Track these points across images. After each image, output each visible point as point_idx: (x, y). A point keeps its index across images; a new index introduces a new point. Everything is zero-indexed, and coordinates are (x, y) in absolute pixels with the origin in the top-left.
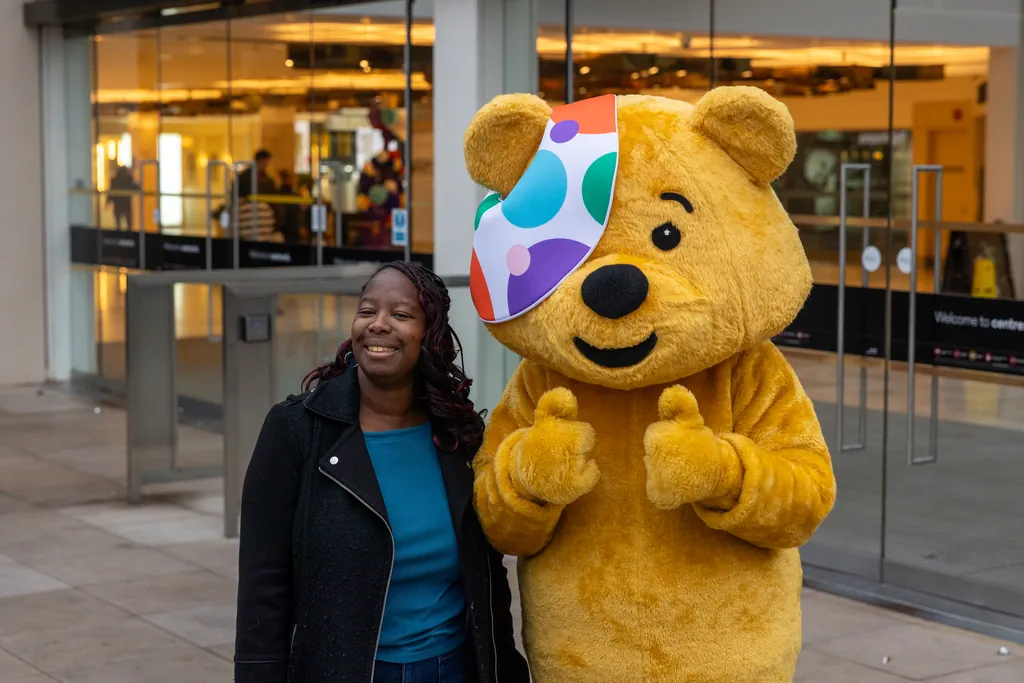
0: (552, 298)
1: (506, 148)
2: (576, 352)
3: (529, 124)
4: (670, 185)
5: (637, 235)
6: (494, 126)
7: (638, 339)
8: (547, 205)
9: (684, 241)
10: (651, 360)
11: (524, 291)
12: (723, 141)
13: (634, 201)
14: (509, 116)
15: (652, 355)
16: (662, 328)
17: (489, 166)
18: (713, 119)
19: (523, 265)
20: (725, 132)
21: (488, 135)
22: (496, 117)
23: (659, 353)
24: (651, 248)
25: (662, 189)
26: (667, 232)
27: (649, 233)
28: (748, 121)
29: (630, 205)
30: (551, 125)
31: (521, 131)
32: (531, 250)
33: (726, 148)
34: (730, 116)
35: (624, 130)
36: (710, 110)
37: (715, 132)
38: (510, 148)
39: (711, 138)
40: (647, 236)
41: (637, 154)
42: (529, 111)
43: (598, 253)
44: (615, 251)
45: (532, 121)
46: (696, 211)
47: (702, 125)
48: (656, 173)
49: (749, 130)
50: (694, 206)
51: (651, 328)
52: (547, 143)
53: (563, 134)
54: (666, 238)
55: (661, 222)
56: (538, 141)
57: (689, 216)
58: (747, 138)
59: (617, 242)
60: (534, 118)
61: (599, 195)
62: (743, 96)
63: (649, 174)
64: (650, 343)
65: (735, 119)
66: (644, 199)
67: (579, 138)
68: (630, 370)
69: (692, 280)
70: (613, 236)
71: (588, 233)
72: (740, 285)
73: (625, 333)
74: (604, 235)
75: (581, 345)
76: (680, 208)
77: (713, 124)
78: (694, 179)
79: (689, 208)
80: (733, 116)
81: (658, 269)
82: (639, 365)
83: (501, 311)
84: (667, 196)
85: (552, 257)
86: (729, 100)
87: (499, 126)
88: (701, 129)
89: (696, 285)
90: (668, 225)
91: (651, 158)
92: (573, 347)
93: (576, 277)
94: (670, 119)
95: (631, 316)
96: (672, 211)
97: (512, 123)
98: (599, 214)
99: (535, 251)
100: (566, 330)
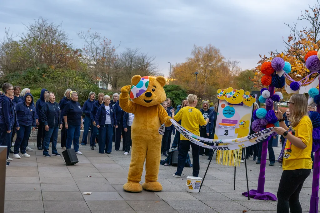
0: (141, 95)
3: (139, 78)
4: (154, 85)
5: (150, 89)
8: (141, 86)
9: (155, 92)
11: (138, 95)
15: (152, 102)
17: (134, 82)
19: (138, 92)
20: (159, 80)
21: (135, 79)
30: (141, 78)
33: (159, 82)
36: (158, 78)
38: (137, 80)
42: (139, 76)
43: (146, 91)
44: (148, 91)
49: (162, 81)
52: (141, 80)
53: (143, 79)
54: (153, 90)
57: (156, 88)
61: (147, 85)
63: (152, 84)
64: (152, 100)
65: (161, 79)
66: (151, 86)
68: (149, 103)
69: (156, 95)
70: (148, 89)
71: (146, 89)
73: (149, 99)
75: (145, 100)
78: (157, 85)
84: (154, 86)
86: (160, 77)
88: (157, 80)
90: (154, 89)
91: (152, 82)
92: (143, 100)
93: (144, 93)
94: (154, 79)
95: (150, 97)
96: (154, 88)
97: (137, 78)
98: (147, 87)
99: (139, 90)
100: (143, 98)
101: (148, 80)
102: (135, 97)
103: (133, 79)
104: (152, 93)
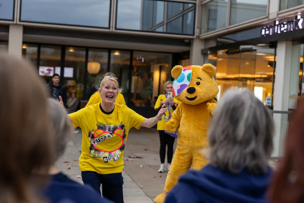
0: (183, 92)
1: (177, 72)
2: (186, 99)
4: (198, 77)
5: (194, 83)
7: (194, 97)
8: (182, 80)
9: (200, 84)
11: (179, 91)
14: (177, 68)
15: (196, 99)
17: (175, 75)
19: (179, 88)
20: (206, 70)
23: (197, 99)
24: (196, 85)
26: (198, 83)
28: (209, 68)
29: (193, 79)
30: (183, 69)
31: (179, 70)
32: (180, 86)
33: (206, 72)
35: (192, 70)
36: (204, 67)
39: (204, 71)
41: (194, 73)
42: (180, 67)
43: (189, 86)
44: (191, 85)
45: (181, 69)
48: (197, 75)
51: (196, 95)
52: (182, 72)
53: (184, 71)
54: (198, 84)
55: (197, 82)
58: (209, 71)
61: (189, 78)
62: (208, 65)
64: (196, 97)
66: (195, 79)
67: (186, 71)
68: (193, 101)
69: (202, 89)
71: (188, 83)
72: (208, 90)
73: (192, 96)
74: (190, 83)
76: (200, 80)
77: (204, 69)
78: (202, 76)
79: (201, 80)
80: (207, 68)
81: (197, 87)
83: (176, 94)
84: (198, 78)
85: (183, 87)
87: (176, 70)
90: (198, 82)
91: (196, 73)
92: (186, 98)
93: (186, 89)
94: (199, 68)
95: (193, 93)
96: (199, 80)
98: (189, 81)
100: (185, 96)
101: (190, 71)
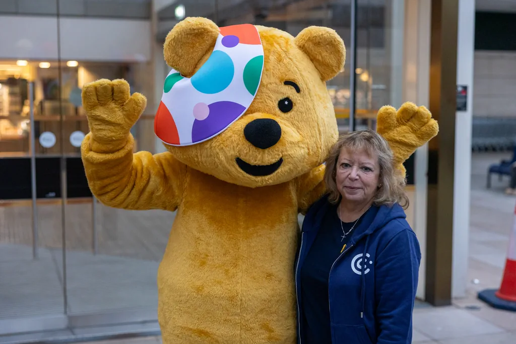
0: (223, 135)
1: (193, 48)
2: (237, 167)
3: (208, 35)
4: (290, 77)
5: (271, 103)
6: (187, 34)
7: (274, 161)
9: (295, 108)
10: (278, 173)
11: (202, 130)
12: (312, 56)
13: (271, 84)
14: (198, 29)
15: (279, 170)
16: (286, 155)
17: (180, 57)
18: (310, 43)
20: (315, 50)
21: (183, 39)
22: (190, 29)
23: (281, 170)
24: (277, 110)
25: (286, 78)
26: (286, 103)
27: (277, 102)
28: (327, 46)
29: (269, 86)
31: (203, 38)
32: (210, 106)
33: (313, 59)
34: (319, 42)
35: (265, 44)
36: (309, 38)
37: (309, 50)
38: (195, 48)
39: (306, 53)
40: (276, 104)
41: (272, 58)
42: (209, 27)
43: (251, 111)
45: (210, 34)
46: (302, 93)
47: (304, 45)
48: (283, 70)
49: (327, 51)
50: (301, 89)
51: (281, 156)
53: (230, 42)
54: (286, 106)
55: (285, 97)
56: (213, 45)
57: (298, 94)
58: (325, 55)
59: (260, 106)
60: (212, 32)
61: (252, 78)
62: (328, 32)
63: (279, 69)
64: (280, 162)
65: (322, 45)
66: (276, 84)
67: (240, 46)
68: (267, 177)
69: (298, 130)
70: (258, 102)
71: (245, 99)
72: (320, 134)
73: (267, 157)
74: (253, 101)
75: (242, 164)
76: (294, 90)
77: (309, 46)
78: (301, 75)
79: (298, 91)
81: (283, 123)
82: (272, 175)
84: (288, 83)
86: (321, 34)
87: (191, 34)
88: (302, 48)
89: (301, 133)
90: (287, 99)
91: (280, 60)
92: (235, 163)
93: (239, 124)
94: (287, 41)
95: (272, 148)
96: (289, 92)
97: (199, 34)
98: (252, 91)
99: (212, 107)
100: (232, 153)
101: (257, 50)
102: (185, 137)
103: (175, 40)
104: (277, 120)
